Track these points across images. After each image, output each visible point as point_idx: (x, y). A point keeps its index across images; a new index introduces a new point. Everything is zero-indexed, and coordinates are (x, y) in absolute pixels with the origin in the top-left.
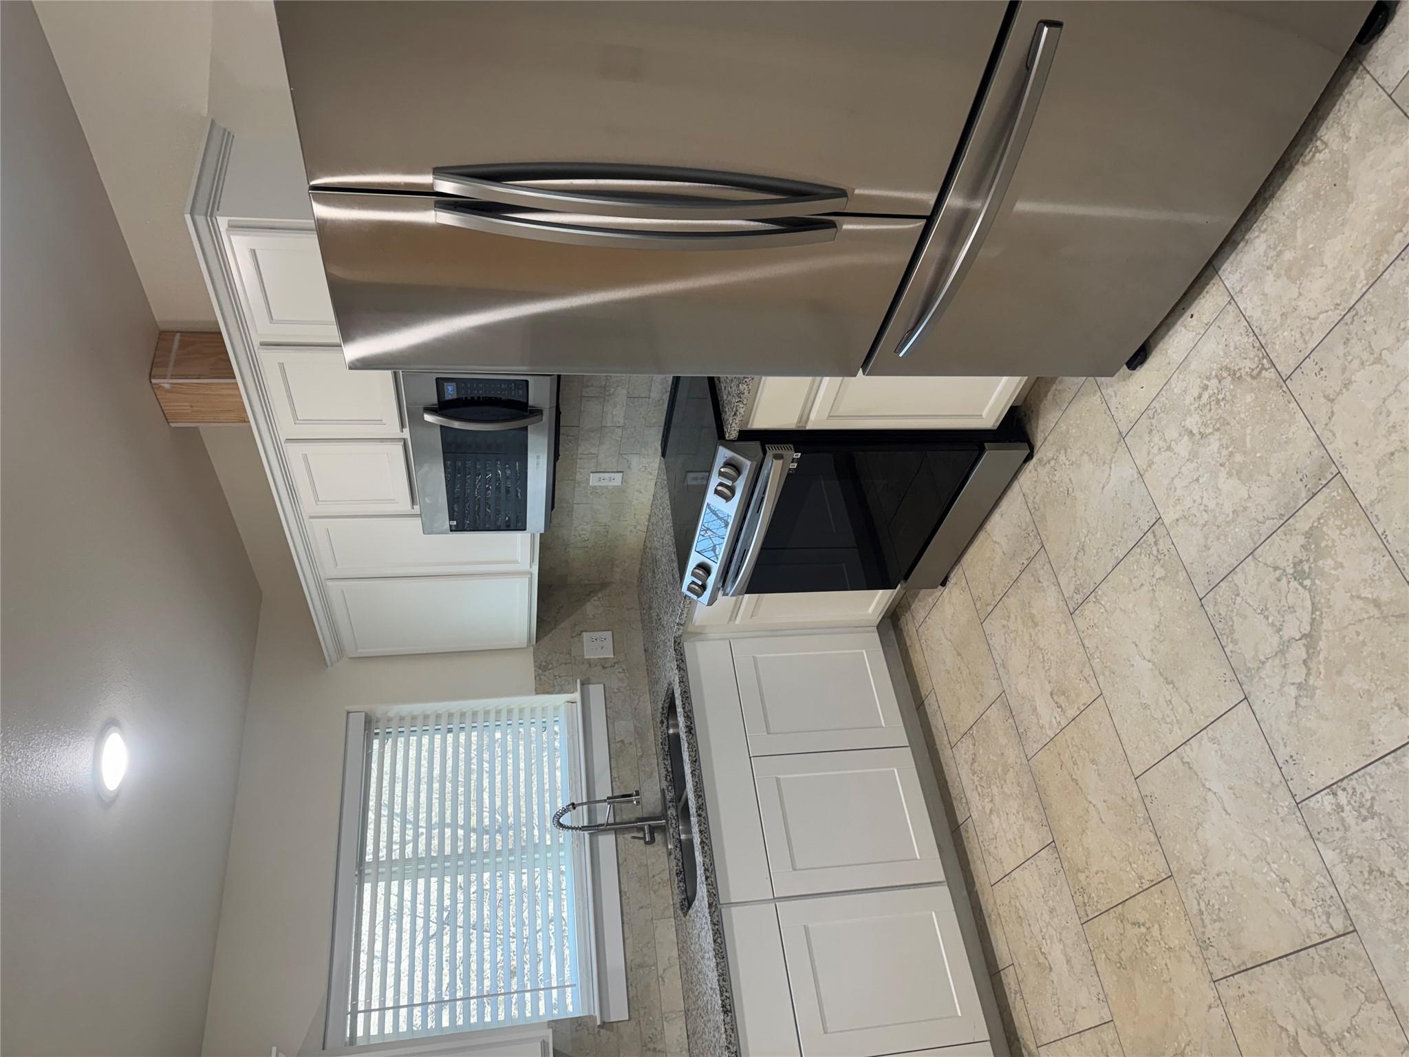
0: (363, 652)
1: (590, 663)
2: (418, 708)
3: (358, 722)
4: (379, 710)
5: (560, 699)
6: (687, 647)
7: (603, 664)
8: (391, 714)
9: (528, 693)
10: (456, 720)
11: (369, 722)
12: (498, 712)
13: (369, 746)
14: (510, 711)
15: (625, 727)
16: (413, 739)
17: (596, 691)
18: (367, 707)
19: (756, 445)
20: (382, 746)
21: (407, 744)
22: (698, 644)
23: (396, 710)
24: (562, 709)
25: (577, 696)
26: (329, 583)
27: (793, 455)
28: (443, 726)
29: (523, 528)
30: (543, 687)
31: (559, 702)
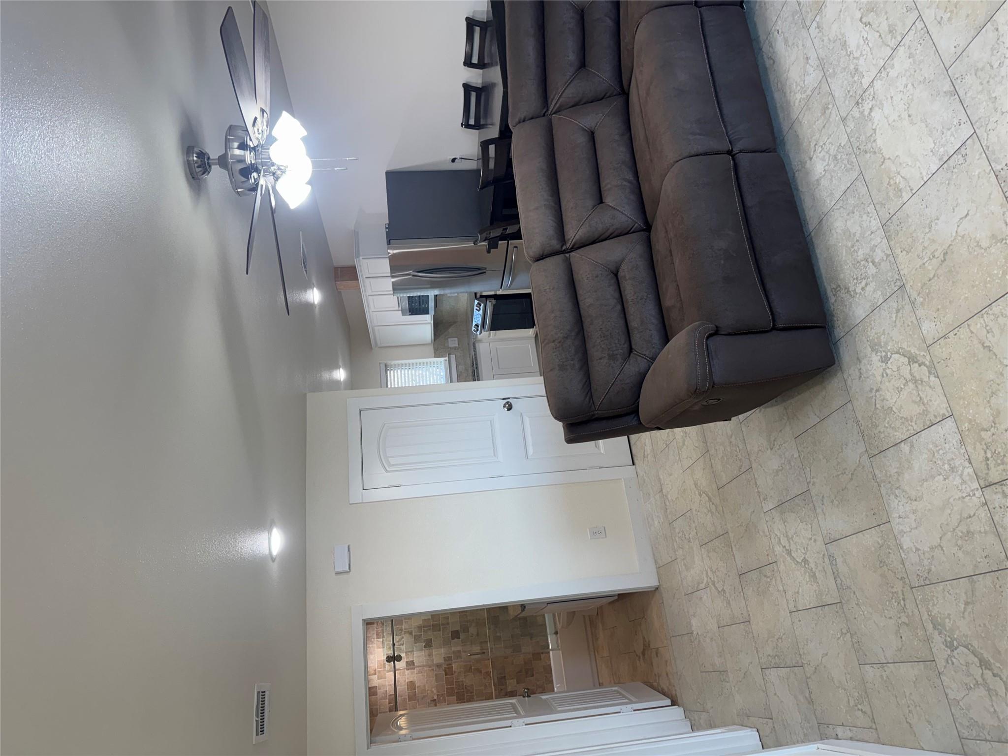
0: (383, 345)
1: (451, 348)
2: (400, 362)
3: (383, 367)
4: (389, 362)
5: (442, 359)
6: (477, 345)
7: (455, 348)
8: (392, 364)
9: (432, 358)
10: (411, 365)
11: (386, 366)
12: (420, 363)
13: (386, 373)
14: (423, 363)
15: (461, 368)
16: (395, 371)
17: (453, 357)
18: (385, 362)
19: (484, 299)
20: (390, 373)
21: (394, 373)
22: (480, 344)
23: (393, 362)
24: (443, 363)
25: (447, 358)
26: (376, 328)
27: (494, 302)
28: (407, 367)
29: (428, 314)
30: (436, 356)
31: (442, 360)
